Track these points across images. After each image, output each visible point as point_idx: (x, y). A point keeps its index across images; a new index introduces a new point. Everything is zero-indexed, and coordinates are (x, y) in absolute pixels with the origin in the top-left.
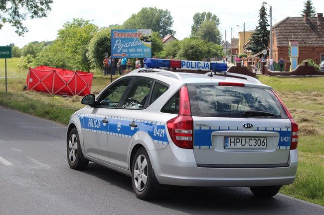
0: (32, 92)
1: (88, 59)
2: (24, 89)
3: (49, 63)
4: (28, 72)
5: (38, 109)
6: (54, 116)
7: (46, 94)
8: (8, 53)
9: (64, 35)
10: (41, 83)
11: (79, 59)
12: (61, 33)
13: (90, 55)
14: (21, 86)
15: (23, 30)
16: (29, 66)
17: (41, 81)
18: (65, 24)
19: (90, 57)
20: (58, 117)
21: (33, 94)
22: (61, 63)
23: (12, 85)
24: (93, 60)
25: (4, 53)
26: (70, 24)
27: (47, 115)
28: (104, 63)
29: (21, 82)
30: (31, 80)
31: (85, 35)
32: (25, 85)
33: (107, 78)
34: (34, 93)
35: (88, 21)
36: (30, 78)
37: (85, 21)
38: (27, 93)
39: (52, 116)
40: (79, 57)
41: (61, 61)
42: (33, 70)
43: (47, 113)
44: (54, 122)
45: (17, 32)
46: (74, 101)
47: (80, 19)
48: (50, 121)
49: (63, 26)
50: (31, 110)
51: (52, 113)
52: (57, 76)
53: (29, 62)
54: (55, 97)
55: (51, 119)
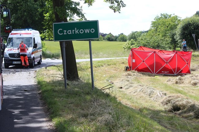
0: (134, 72)
1: (176, 40)
2: (126, 69)
3: (147, 44)
4: (130, 52)
7: (148, 73)
9: (156, 25)
10: (143, 63)
11: (170, 40)
12: (154, 23)
13: (177, 37)
14: (123, 66)
17: (143, 61)
18: (156, 18)
22: (156, 44)
23: (115, 66)
26: (159, 17)
29: (123, 63)
31: (172, 24)
32: (127, 65)
34: (136, 73)
35: (170, 15)
37: (169, 15)
38: (129, 74)
41: (156, 43)
47: (165, 14)
53: (132, 44)
54: (156, 77)
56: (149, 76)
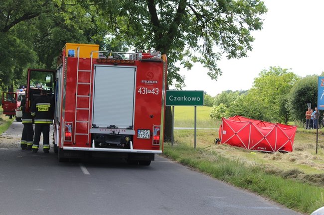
0: (226, 146)
2: (217, 142)
3: (244, 113)
5: (236, 175)
6: (260, 188)
7: (242, 149)
8: (199, 99)
9: (259, 83)
10: (235, 136)
11: (277, 109)
13: (289, 106)
14: (213, 139)
15: (217, 73)
16: (221, 116)
17: (236, 134)
18: (262, 72)
19: (290, 108)
20: (265, 190)
21: (226, 149)
23: (202, 137)
24: (292, 111)
25: (194, 99)
26: (267, 72)
27: (250, 186)
28: (306, 114)
29: (213, 135)
30: (225, 132)
31: (284, 84)
32: (218, 137)
33: (310, 133)
34: (228, 147)
35: (286, 70)
36: (224, 130)
37: (283, 69)
38: (220, 148)
39: (256, 187)
40: (277, 108)
42: (226, 121)
43: (249, 182)
44: (259, 197)
45: (209, 74)
46: (274, 158)
47: (277, 68)
48: (253, 194)
49: (259, 74)
50: (227, 176)
51: (256, 183)
52: (254, 128)
53: (222, 112)
54: (251, 153)
55: (255, 191)
56: (244, 151)
